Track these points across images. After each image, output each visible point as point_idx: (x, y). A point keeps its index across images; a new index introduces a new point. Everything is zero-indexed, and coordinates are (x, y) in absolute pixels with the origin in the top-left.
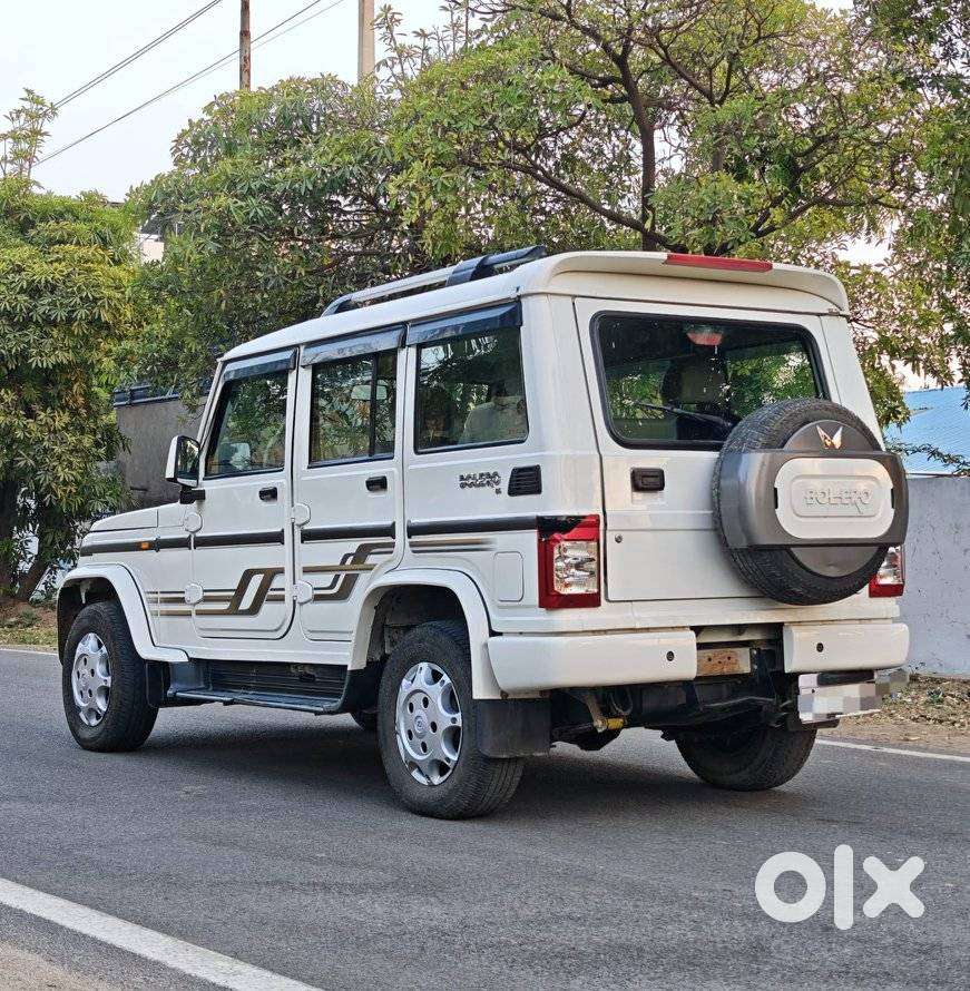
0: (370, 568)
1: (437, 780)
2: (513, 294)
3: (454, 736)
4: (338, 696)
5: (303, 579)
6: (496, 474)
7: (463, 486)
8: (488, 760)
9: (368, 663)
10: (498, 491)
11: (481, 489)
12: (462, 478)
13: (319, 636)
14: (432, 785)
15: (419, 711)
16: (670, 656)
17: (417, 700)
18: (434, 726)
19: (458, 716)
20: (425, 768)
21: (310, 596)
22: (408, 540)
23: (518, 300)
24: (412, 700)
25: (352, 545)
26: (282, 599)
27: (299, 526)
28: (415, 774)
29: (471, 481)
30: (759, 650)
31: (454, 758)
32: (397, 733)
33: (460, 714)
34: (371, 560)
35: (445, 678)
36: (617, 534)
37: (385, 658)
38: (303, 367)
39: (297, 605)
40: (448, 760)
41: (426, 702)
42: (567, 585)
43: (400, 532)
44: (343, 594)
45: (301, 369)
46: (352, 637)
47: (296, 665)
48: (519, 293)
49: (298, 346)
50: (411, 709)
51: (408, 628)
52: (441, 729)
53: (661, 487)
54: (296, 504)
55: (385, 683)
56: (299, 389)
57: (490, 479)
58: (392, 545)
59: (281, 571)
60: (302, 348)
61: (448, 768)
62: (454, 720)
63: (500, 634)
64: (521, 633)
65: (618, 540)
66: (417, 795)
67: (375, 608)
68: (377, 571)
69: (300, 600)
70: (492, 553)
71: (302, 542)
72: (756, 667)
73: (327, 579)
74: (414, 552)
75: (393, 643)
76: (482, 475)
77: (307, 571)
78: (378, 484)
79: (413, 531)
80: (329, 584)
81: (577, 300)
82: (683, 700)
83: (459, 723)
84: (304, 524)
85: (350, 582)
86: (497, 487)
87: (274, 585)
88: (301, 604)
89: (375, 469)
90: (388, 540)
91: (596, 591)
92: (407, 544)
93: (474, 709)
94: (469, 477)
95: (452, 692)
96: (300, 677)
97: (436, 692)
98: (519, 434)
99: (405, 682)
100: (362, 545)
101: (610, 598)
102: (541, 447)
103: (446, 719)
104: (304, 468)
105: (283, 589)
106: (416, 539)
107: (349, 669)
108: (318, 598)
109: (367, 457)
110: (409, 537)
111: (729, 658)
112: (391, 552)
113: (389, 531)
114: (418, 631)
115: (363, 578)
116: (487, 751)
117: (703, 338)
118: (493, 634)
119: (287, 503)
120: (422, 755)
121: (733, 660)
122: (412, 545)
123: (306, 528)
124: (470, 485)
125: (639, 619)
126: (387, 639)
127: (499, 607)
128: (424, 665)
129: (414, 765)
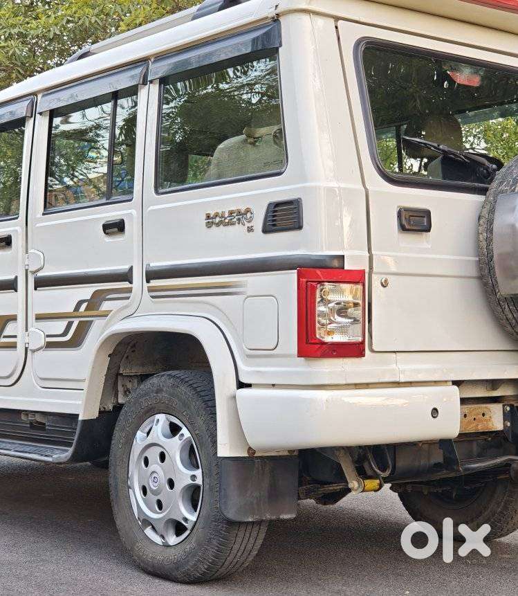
0: (105, 315)
1: (173, 540)
2: (271, 13)
3: (193, 495)
4: (70, 445)
5: (35, 326)
6: (248, 210)
7: (209, 225)
8: (231, 523)
9: (100, 412)
10: (250, 230)
11: (230, 228)
12: (208, 217)
13: (50, 384)
14: (166, 546)
15: (155, 465)
16: (435, 412)
17: (153, 455)
18: (171, 483)
19: (198, 473)
20: (160, 527)
21: (42, 343)
22: (146, 285)
23: (276, 20)
24: (147, 454)
25: (86, 292)
26: (13, 346)
27: (34, 272)
28: (149, 532)
29: (218, 220)
30: (512, 406)
31: (193, 518)
32: (129, 487)
33: (200, 470)
34: (106, 306)
35: (184, 431)
36: (384, 277)
37: (118, 408)
38: (41, 114)
39: (29, 353)
40: (186, 520)
41: (163, 457)
42: (329, 333)
43: (138, 276)
44: (76, 342)
45: (38, 116)
46: (85, 386)
47: (27, 412)
48: (278, 11)
49: (35, 94)
50: (146, 462)
51: (143, 378)
52: (179, 486)
53: (428, 229)
54: (30, 251)
55: (118, 435)
56: (36, 136)
57: (240, 216)
58: (130, 290)
59: (14, 318)
60: (40, 96)
61: (185, 529)
62: (193, 477)
63: (249, 386)
64: (273, 385)
65: (384, 285)
66: (150, 555)
67: (110, 356)
68: (112, 317)
69: (31, 347)
70: (241, 297)
71: (35, 289)
72: (509, 424)
73: (59, 326)
74: (153, 297)
75: (127, 392)
76: (231, 213)
77: (39, 318)
78: (114, 228)
79: (151, 275)
80: (61, 332)
81: (340, 23)
82: (440, 459)
83: (199, 481)
84: (38, 270)
85: (83, 329)
86: (250, 225)
87: (6, 333)
88: (33, 351)
89: (112, 213)
90: (125, 285)
91: (360, 339)
92: (145, 289)
93: (217, 467)
94: (216, 215)
95: (192, 447)
96: (31, 423)
97: (174, 447)
98: (276, 166)
99: (140, 434)
100: (96, 291)
101: (375, 348)
102: (303, 177)
103: (185, 476)
104: (39, 215)
105: (15, 337)
106: (154, 283)
107: (81, 418)
108: (50, 345)
109: (104, 201)
110: (148, 281)
111: (483, 415)
112: (128, 298)
113: (127, 276)
114: (154, 380)
115: (98, 324)
116: (231, 514)
117: (464, 77)
118: (241, 385)
119: (21, 250)
120: (156, 512)
121: (487, 417)
122: (150, 290)
123: (40, 274)
124: (218, 225)
125: (403, 372)
126: (120, 388)
127: (249, 356)
128: (161, 417)
129: (147, 522)
